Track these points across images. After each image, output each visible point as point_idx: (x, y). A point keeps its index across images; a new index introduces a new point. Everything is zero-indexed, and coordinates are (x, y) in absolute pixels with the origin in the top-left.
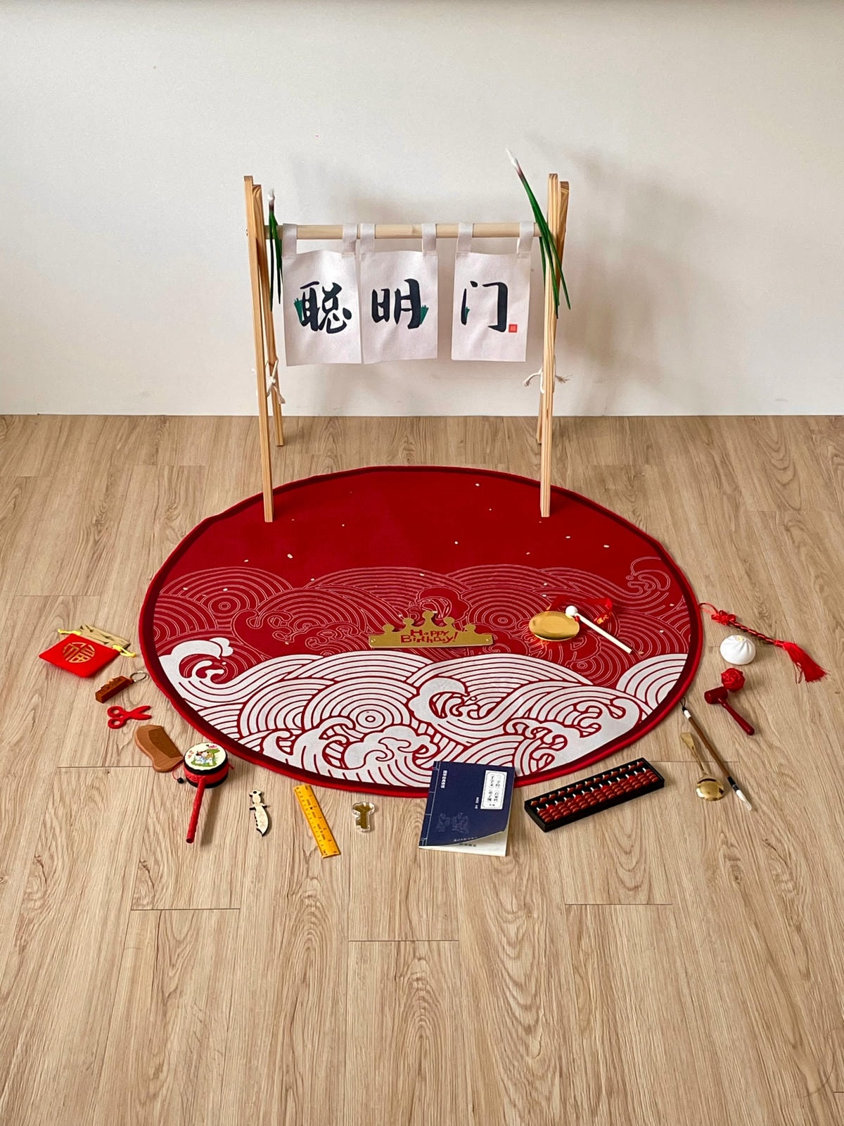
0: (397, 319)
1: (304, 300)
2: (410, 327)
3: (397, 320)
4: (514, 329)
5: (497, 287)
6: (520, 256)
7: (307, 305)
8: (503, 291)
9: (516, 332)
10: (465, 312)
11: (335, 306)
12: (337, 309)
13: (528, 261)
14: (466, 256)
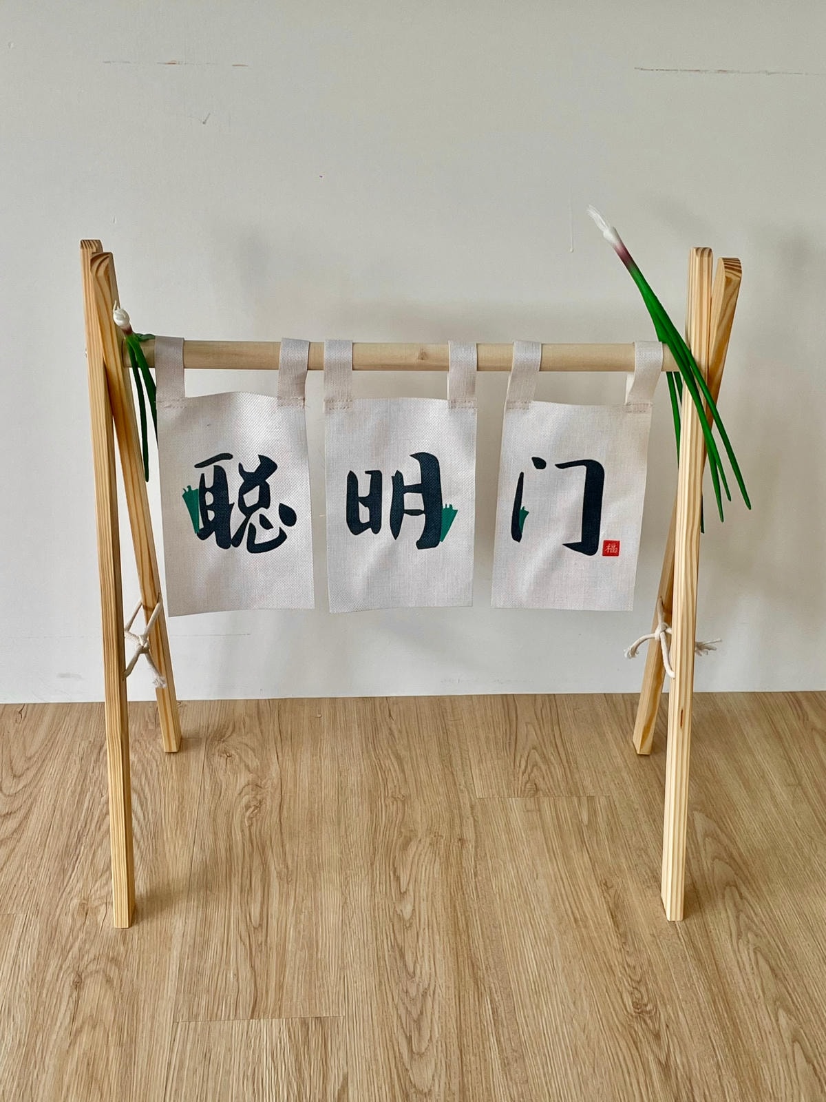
0: (396, 529)
1: (203, 489)
2: (421, 544)
3: (396, 533)
4: (612, 549)
5: (583, 469)
6: (632, 407)
7: (209, 499)
8: (595, 475)
9: (617, 554)
10: (519, 517)
11: (264, 500)
12: (267, 506)
13: (646, 419)
14: (526, 408)
